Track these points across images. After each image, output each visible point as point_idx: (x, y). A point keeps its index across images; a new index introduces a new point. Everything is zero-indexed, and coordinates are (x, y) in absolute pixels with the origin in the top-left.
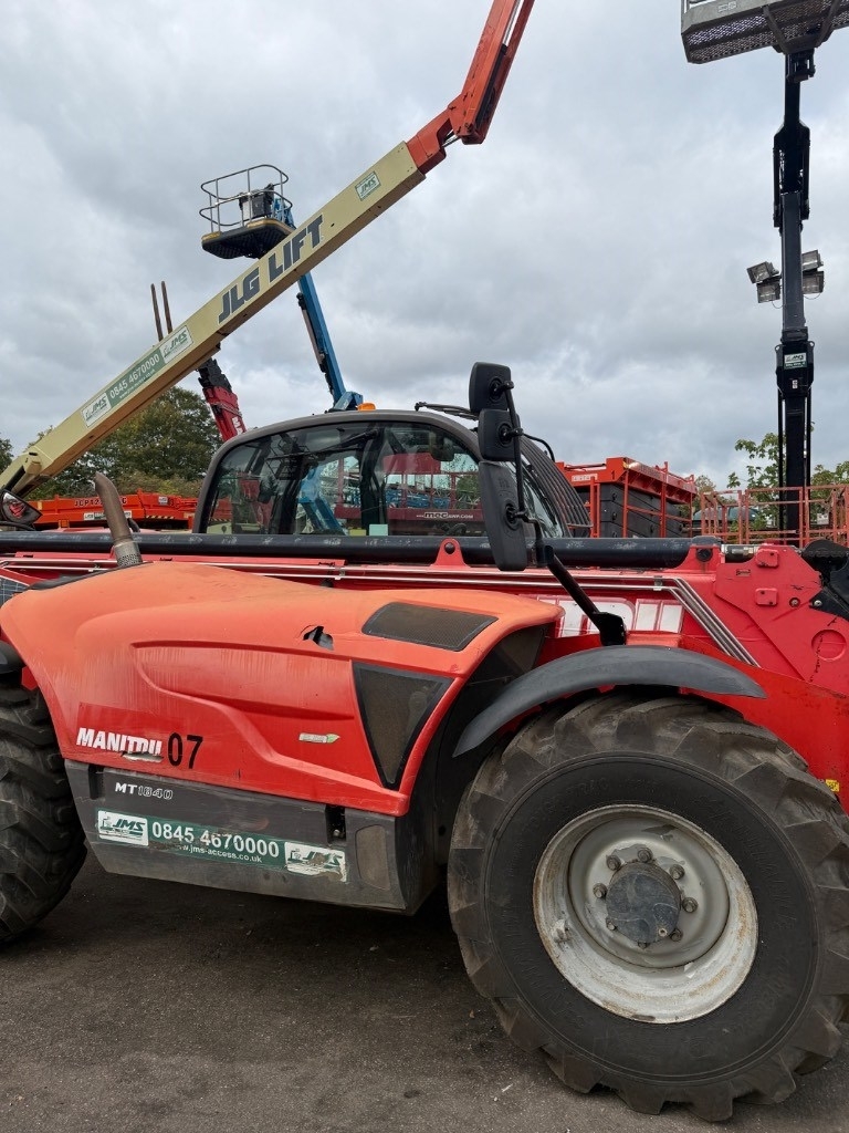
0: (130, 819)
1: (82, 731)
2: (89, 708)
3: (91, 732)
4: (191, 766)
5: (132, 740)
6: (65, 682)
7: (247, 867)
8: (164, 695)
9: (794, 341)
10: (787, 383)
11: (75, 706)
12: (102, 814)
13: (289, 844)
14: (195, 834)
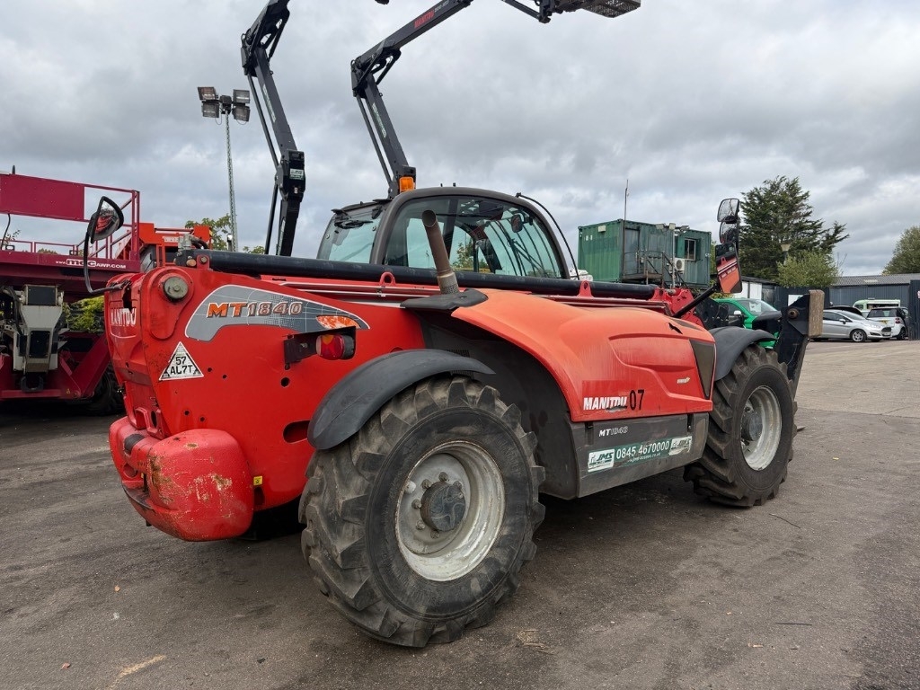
0: (605, 452)
1: (586, 399)
2: (588, 383)
3: (591, 399)
4: (640, 408)
5: (612, 399)
6: (570, 368)
7: (654, 461)
8: (627, 368)
9: (296, 160)
10: (291, 189)
11: (580, 384)
12: (591, 455)
13: (674, 441)
14: (636, 449)
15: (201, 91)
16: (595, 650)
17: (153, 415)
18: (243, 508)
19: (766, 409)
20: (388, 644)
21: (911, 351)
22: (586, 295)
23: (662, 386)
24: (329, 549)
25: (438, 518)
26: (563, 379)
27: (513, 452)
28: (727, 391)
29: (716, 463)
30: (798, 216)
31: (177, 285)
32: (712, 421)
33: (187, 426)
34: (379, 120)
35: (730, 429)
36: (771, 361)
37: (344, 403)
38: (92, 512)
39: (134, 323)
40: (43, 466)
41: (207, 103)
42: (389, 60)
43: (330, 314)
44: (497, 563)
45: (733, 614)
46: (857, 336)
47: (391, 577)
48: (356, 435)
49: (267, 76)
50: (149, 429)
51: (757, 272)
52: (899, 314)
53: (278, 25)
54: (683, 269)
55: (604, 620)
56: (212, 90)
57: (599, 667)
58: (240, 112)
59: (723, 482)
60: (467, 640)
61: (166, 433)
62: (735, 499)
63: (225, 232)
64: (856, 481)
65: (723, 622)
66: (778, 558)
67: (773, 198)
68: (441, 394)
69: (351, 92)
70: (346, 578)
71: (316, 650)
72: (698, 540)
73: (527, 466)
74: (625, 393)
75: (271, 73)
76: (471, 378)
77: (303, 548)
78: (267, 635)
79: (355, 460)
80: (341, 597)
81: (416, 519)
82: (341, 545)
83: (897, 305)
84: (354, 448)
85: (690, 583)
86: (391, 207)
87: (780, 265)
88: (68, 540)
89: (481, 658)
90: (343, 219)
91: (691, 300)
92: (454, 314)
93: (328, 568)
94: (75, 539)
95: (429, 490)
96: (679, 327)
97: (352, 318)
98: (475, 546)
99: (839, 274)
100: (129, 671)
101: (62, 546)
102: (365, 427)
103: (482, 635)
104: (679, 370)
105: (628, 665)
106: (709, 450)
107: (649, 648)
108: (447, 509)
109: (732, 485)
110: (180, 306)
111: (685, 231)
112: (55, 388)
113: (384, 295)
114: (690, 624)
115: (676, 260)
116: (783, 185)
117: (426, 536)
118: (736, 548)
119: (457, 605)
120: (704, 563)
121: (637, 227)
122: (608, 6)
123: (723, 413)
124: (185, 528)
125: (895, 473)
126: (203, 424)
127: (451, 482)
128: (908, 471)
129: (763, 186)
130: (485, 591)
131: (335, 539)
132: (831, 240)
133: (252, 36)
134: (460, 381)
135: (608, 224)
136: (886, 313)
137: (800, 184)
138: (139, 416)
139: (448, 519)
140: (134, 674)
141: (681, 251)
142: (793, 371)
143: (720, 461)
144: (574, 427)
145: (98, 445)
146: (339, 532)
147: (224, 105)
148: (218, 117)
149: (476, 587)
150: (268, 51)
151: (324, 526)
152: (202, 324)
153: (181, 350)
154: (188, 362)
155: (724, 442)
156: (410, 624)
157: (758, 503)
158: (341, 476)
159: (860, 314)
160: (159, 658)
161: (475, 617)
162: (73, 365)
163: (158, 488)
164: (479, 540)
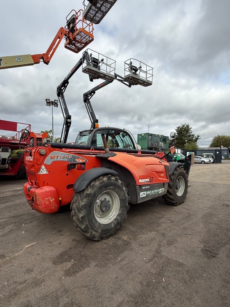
0: (144, 192)
1: (140, 180)
2: (140, 176)
4: (152, 182)
5: (146, 179)
6: (136, 172)
7: (155, 194)
8: (149, 172)
9: (69, 117)
10: (68, 124)
11: (138, 176)
12: (141, 193)
13: (160, 189)
14: (151, 192)
15: (46, 100)
16: (141, 241)
17: (36, 182)
18: (56, 205)
19: (181, 181)
20: (91, 240)
21: (215, 166)
22: (140, 153)
23: (157, 176)
24: (78, 216)
25: (104, 209)
26: (134, 175)
27: (122, 193)
28: (172, 177)
29: (170, 195)
30: (189, 133)
31: (43, 151)
32: (169, 184)
33: (44, 185)
34: (90, 108)
35: (173, 186)
36: (182, 170)
37: (82, 181)
38: (16, 205)
39: (32, 160)
40: (4, 193)
41: (47, 103)
42: (92, 94)
43: (78, 158)
44: (118, 220)
45: (174, 232)
46: (203, 162)
47: (93, 223)
48: (85, 189)
49: (63, 97)
50: (34, 186)
51: (180, 146)
52: (213, 157)
53: (66, 85)
54: (162, 145)
55: (144, 234)
56: (49, 100)
57: (142, 245)
58: (56, 105)
59: (171, 199)
60: (110, 239)
61: (39, 187)
62: (174, 203)
63: (51, 134)
64: (202, 199)
65: (171, 234)
66: (184, 218)
67: (183, 128)
68: (105, 179)
69: (83, 101)
70: (82, 223)
71: (74, 241)
72: (166, 213)
73: (125, 196)
74: (149, 178)
75: (64, 96)
76: (113, 175)
77: (71, 216)
78: (61, 237)
79: (84, 195)
80: (80, 228)
81: (98, 209)
82: (81, 216)
83: (212, 155)
84: (84, 192)
85: (164, 224)
86: (94, 132)
87: (185, 145)
88: (11, 212)
89: (113, 243)
90: (81, 134)
91: (164, 155)
92: (109, 159)
93: (77, 221)
94: (12, 212)
95: (102, 202)
96: (161, 162)
97: (84, 159)
98: (113, 215)
99: (199, 147)
100: (27, 246)
101: (9, 214)
102: (87, 187)
103: (114, 237)
104: (162, 172)
105: (149, 245)
106: (168, 192)
107: (154, 240)
108: (106, 207)
109: (173, 200)
110: (43, 157)
111: (163, 136)
112: (7, 173)
113: (91, 153)
114: (163, 235)
115: (161, 143)
116: (185, 125)
117: (101, 213)
118: (174, 215)
119: (108, 230)
120: (167, 219)
121: (151, 135)
122: (145, 84)
123: (171, 183)
124: (42, 210)
125: (211, 197)
126: (48, 185)
127: (107, 200)
128: (214, 197)
129: (181, 126)
130: (115, 227)
131: (79, 214)
132: (197, 139)
133: (60, 87)
134: (110, 175)
135: (144, 134)
136: (210, 157)
137: (189, 125)
138: (32, 183)
139: (106, 209)
140: (28, 247)
141: (162, 141)
142: (188, 173)
143: (171, 194)
144: (137, 186)
145: (17, 187)
146: (80, 212)
147: (52, 103)
148: (50, 106)
149: (113, 226)
150: (63, 91)
151: (77, 211)
152: (48, 161)
153: (43, 167)
154: (45, 170)
155: (172, 189)
156: (97, 235)
157: (180, 204)
158: (81, 198)
159: (204, 157)
160: (35, 243)
161: (112, 233)
162: (12, 167)
163: (36, 200)
164: (114, 214)
